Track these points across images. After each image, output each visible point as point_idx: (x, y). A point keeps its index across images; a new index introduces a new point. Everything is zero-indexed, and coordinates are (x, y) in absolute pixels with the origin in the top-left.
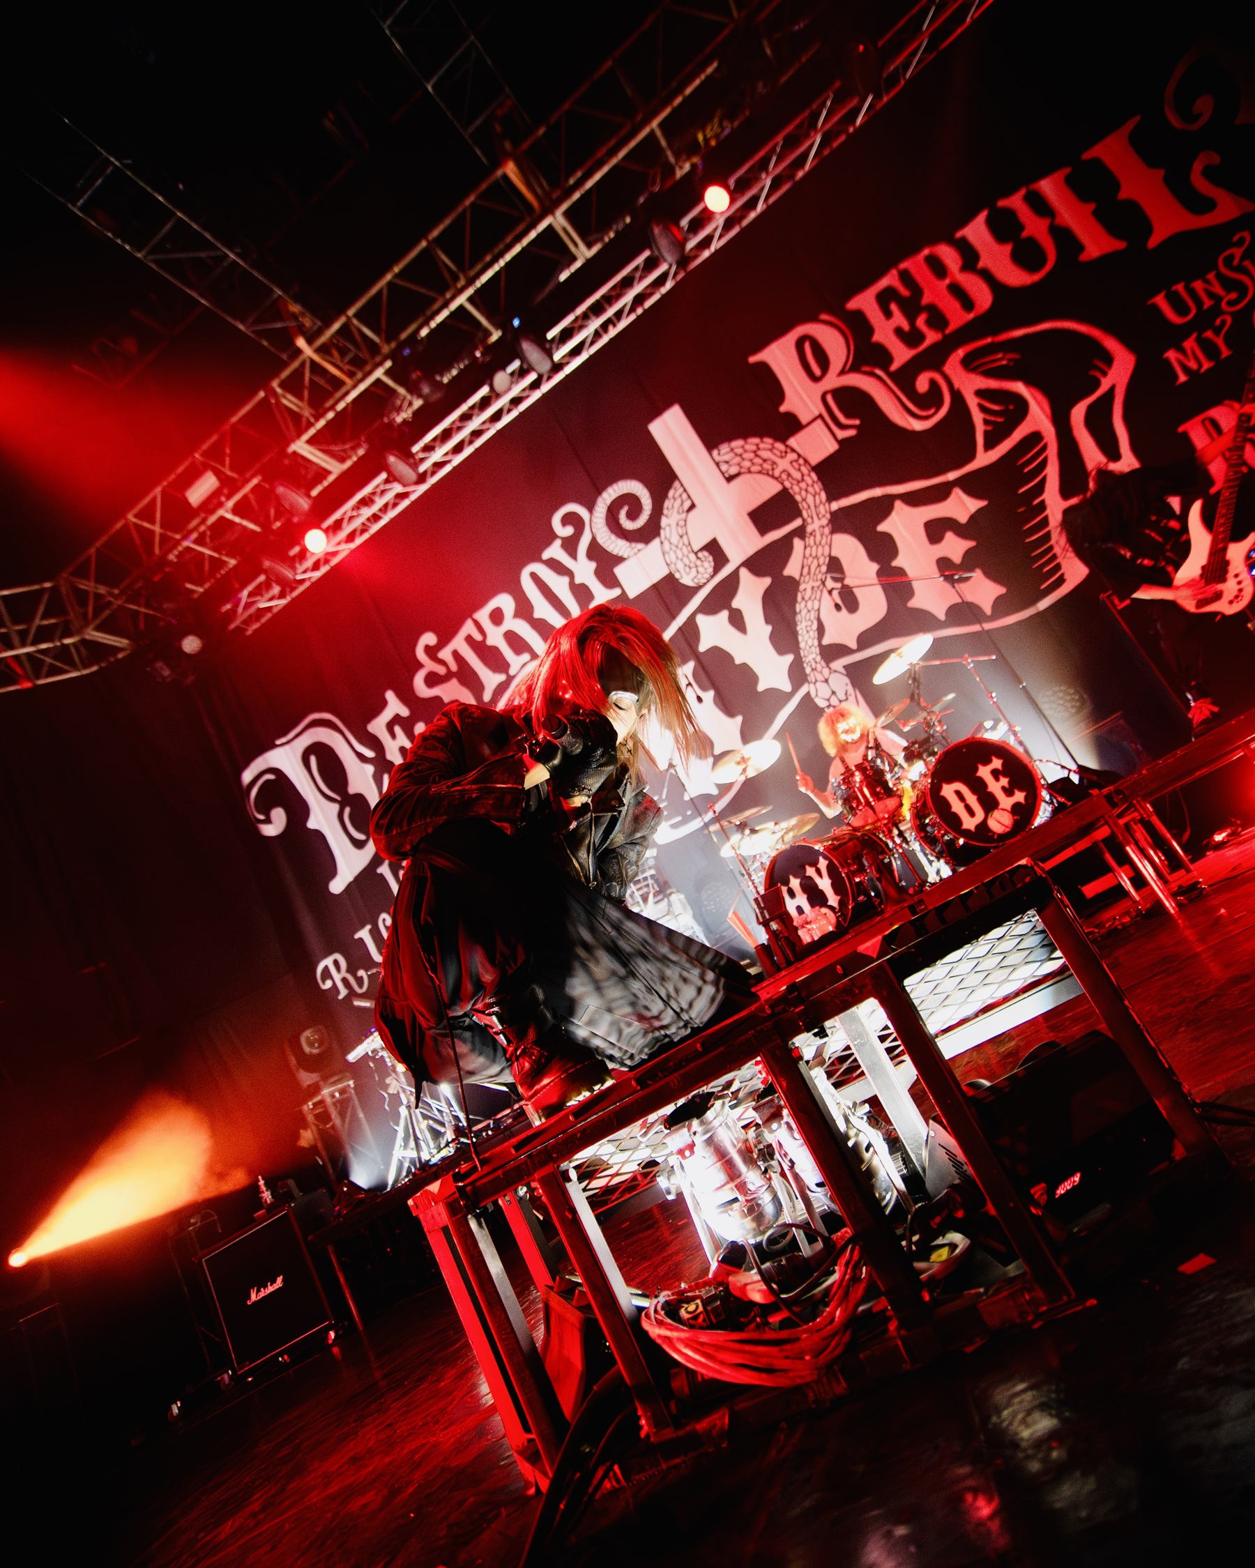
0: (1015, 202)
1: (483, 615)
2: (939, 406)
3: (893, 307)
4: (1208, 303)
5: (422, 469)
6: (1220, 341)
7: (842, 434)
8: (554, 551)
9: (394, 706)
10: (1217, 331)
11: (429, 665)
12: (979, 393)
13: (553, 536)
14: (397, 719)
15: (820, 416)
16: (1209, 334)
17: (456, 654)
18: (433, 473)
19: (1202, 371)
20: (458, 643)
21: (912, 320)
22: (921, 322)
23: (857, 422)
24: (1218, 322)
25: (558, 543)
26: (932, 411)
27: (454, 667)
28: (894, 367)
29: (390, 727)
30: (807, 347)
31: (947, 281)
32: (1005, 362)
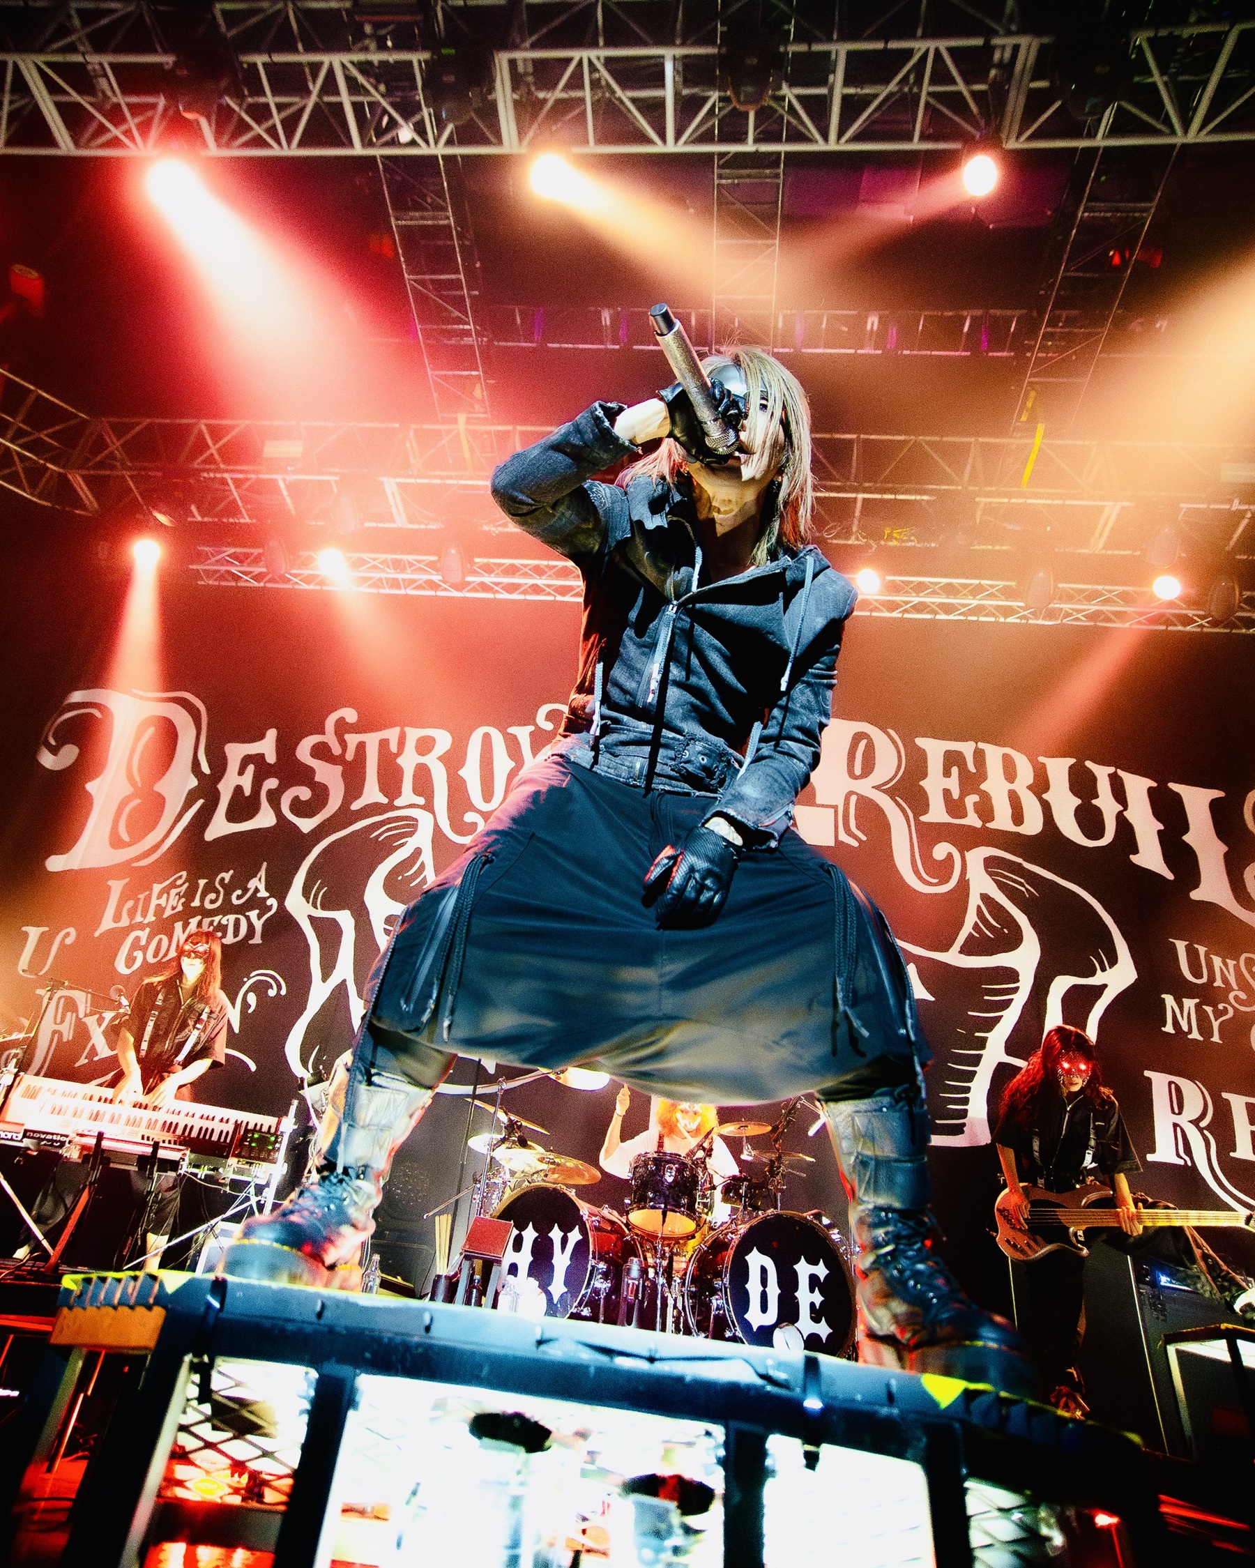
0: (1102, 773)
1: (413, 734)
2: (944, 880)
3: (955, 770)
4: (1219, 982)
5: (468, 579)
6: (1216, 1025)
7: (843, 837)
8: (523, 733)
9: (267, 746)
10: (1218, 1014)
11: (330, 737)
12: (985, 898)
13: (529, 719)
14: (258, 759)
15: (835, 808)
16: (1209, 1009)
17: (361, 747)
18: (474, 590)
19: (1190, 1037)
20: (372, 740)
21: (964, 793)
22: (971, 800)
23: (864, 838)
24: (1221, 1006)
25: (532, 728)
26: (935, 881)
27: (350, 756)
28: (923, 818)
29: (246, 761)
30: (862, 745)
31: (1012, 786)
32: (1023, 889)
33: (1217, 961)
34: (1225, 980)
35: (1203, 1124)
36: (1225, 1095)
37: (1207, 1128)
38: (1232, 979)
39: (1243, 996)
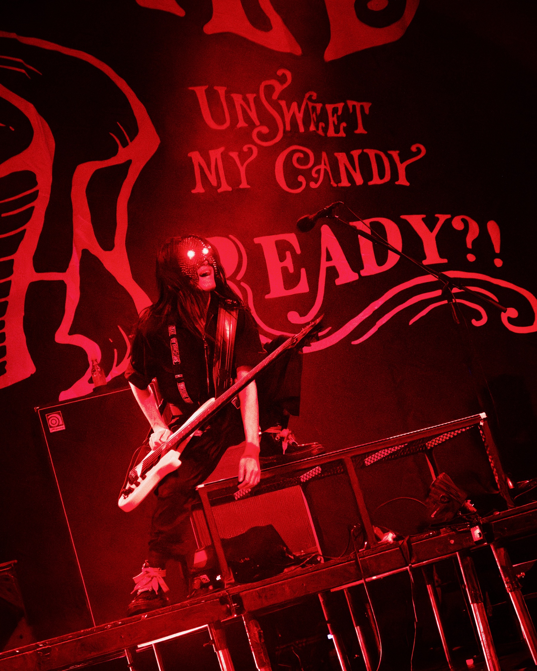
4: (242, 124)
6: (242, 170)
10: (243, 157)
16: (234, 155)
19: (219, 191)
24: (245, 149)
33: (237, 99)
34: (246, 117)
35: (239, 277)
36: (257, 240)
37: (244, 279)
38: (253, 115)
39: (265, 130)
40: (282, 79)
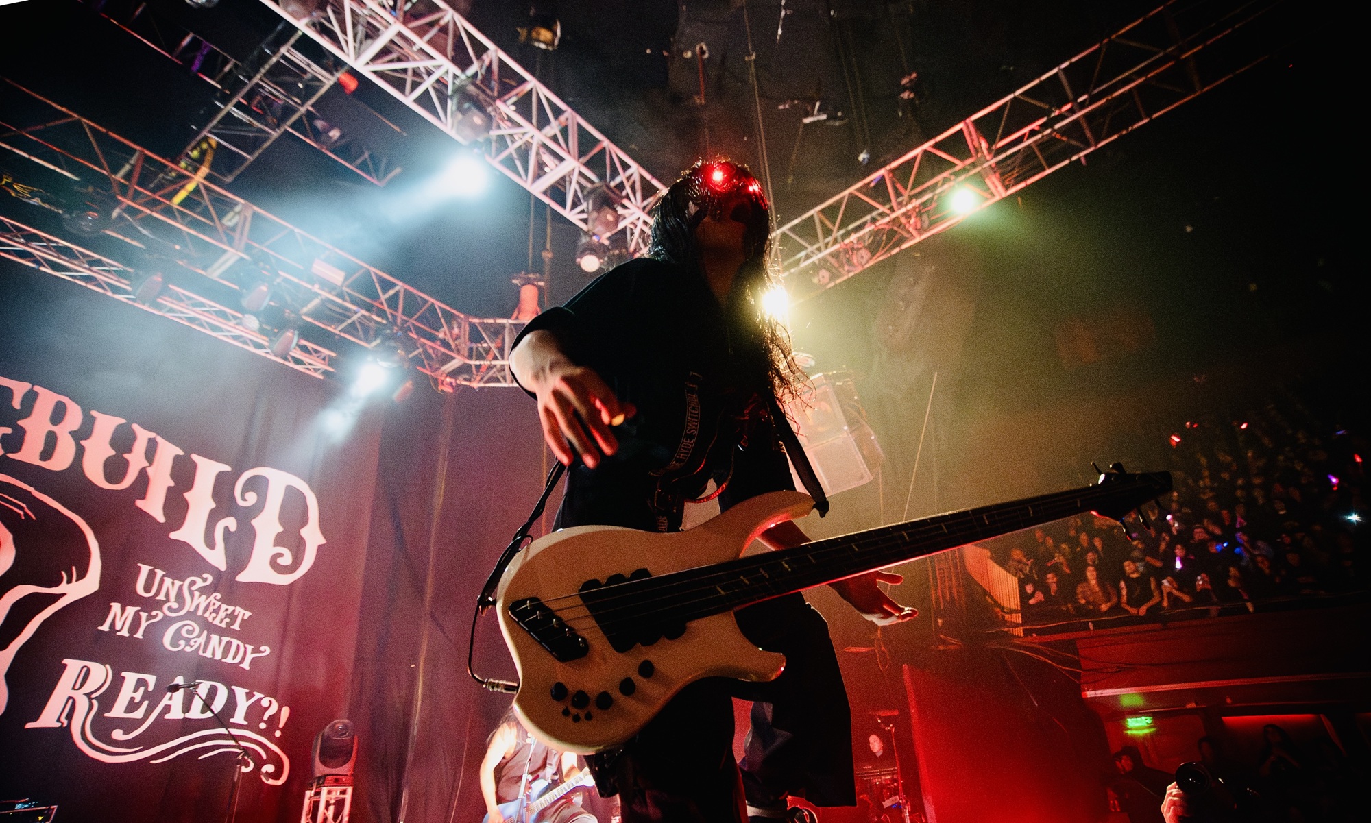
0: (143, 436)
4: (161, 596)
6: (144, 625)
10: (149, 618)
16: (144, 615)
19: (118, 634)
24: (154, 613)
31: (53, 428)
32: (21, 512)
33: (168, 581)
34: (167, 595)
35: (94, 696)
36: (124, 674)
37: (96, 698)
38: (172, 595)
39: (175, 606)
40: (205, 580)
